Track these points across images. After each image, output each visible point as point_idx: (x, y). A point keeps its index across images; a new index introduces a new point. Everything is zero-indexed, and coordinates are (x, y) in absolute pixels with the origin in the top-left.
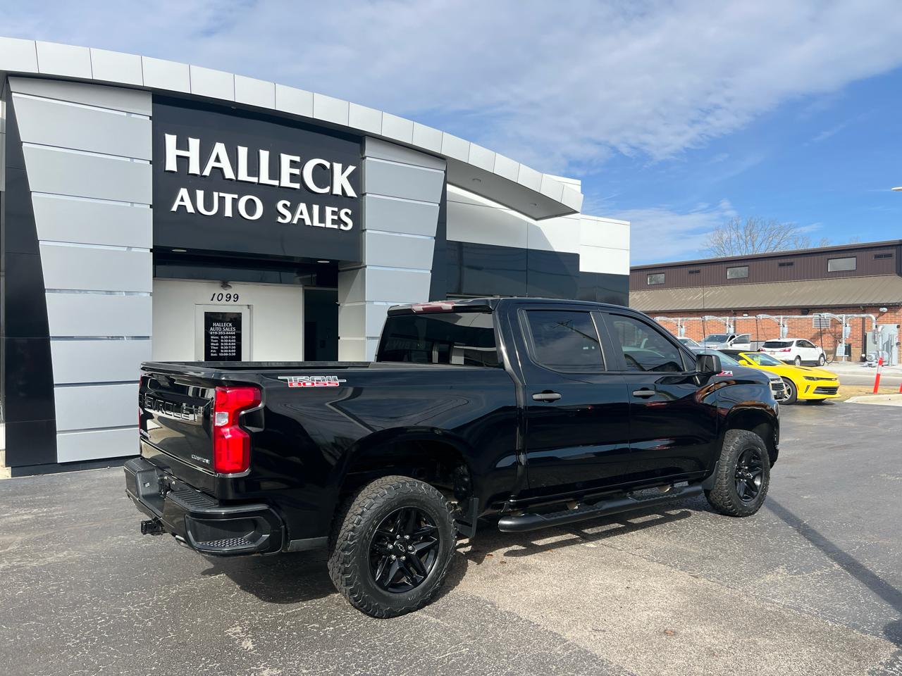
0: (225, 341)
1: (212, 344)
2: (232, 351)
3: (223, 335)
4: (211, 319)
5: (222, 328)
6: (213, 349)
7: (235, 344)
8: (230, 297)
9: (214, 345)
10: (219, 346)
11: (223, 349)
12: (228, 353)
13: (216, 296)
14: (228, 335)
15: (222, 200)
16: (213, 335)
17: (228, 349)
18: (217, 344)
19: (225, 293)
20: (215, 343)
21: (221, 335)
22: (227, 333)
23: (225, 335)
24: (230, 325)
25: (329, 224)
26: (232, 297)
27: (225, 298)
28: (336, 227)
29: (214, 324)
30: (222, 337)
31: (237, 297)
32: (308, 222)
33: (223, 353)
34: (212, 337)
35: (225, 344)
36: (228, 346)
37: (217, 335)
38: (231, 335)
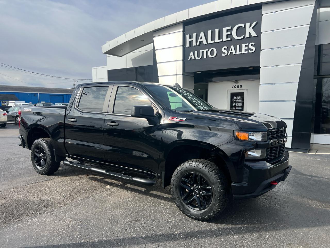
0: (238, 104)
1: (233, 105)
2: (240, 107)
3: (237, 101)
4: (233, 95)
5: (237, 98)
6: (234, 106)
7: (241, 105)
8: (239, 87)
9: (234, 105)
10: (236, 105)
11: (237, 107)
12: (239, 108)
13: (234, 86)
14: (239, 101)
15: (203, 52)
16: (233, 101)
17: (239, 107)
18: (235, 105)
19: (237, 85)
20: (234, 104)
21: (236, 101)
22: (239, 100)
23: (238, 101)
24: (240, 97)
25: (243, 52)
26: (240, 86)
27: (237, 87)
28: (247, 52)
29: (234, 97)
30: (237, 102)
31: (242, 86)
32: (234, 53)
33: (237, 108)
34: (233, 102)
35: (238, 105)
36: (239, 105)
37: (235, 101)
38: (240, 101)
